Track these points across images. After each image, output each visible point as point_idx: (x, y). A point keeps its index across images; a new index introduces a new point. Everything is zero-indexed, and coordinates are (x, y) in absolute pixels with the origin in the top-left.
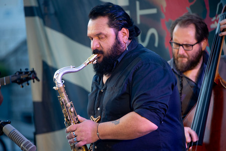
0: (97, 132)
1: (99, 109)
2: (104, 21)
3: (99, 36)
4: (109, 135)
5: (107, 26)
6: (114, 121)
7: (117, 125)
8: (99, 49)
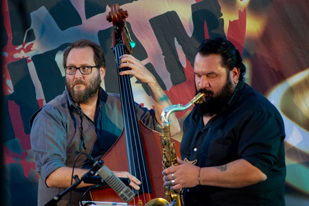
0: (199, 176)
1: (195, 150)
2: (217, 59)
3: (209, 75)
4: (212, 181)
5: (220, 65)
6: (219, 167)
7: (224, 172)
8: (207, 89)
